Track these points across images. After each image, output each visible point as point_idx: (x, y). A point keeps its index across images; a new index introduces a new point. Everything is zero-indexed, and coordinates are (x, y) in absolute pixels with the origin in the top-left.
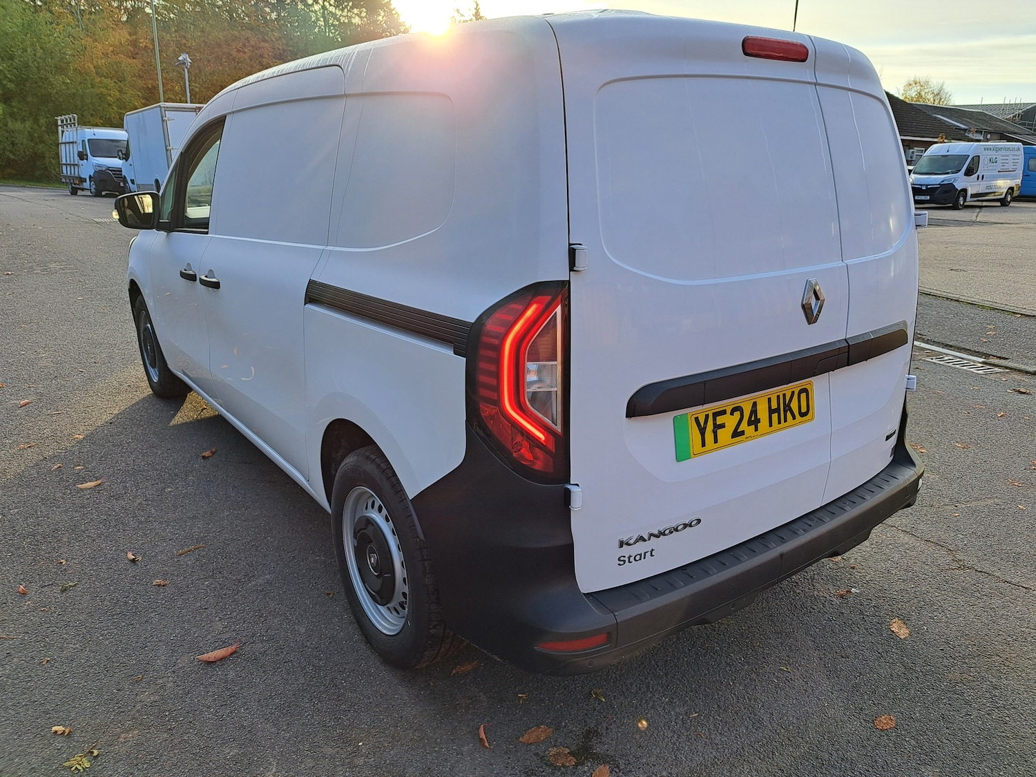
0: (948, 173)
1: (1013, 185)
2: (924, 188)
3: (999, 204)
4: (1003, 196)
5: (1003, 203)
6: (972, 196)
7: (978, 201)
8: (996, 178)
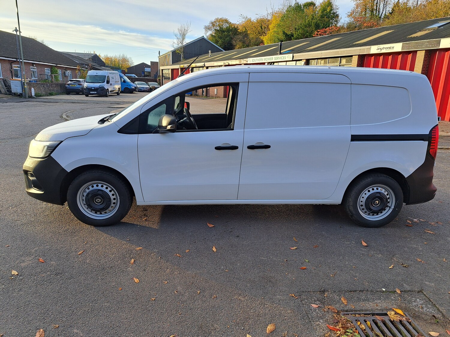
0: (100, 83)
1: (119, 87)
2: (93, 89)
3: (116, 94)
4: (117, 91)
5: (118, 94)
6: (111, 91)
7: (112, 93)
8: (115, 84)
